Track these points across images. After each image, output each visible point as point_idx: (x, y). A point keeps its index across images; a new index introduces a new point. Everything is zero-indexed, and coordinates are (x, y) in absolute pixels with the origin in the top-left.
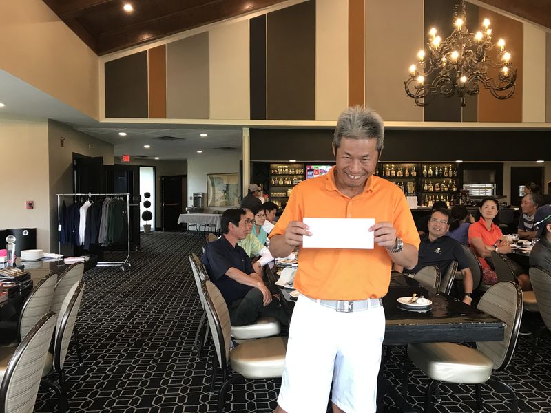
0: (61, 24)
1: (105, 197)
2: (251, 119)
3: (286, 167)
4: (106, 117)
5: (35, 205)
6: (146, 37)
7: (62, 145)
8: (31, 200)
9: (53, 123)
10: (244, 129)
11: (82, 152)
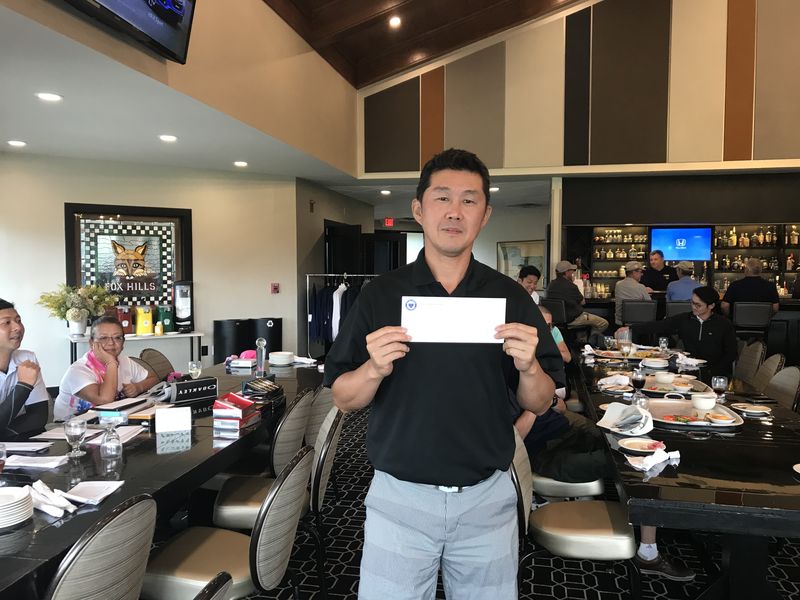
0: (314, 55)
1: (363, 279)
2: (565, 164)
3: (619, 231)
4: (366, 172)
5: (281, 289)
6: (418, 57)
7: (312, 210)
8: (276, 282)
9: (303, 183)
10: (553, 179)
11: (335, 217)
